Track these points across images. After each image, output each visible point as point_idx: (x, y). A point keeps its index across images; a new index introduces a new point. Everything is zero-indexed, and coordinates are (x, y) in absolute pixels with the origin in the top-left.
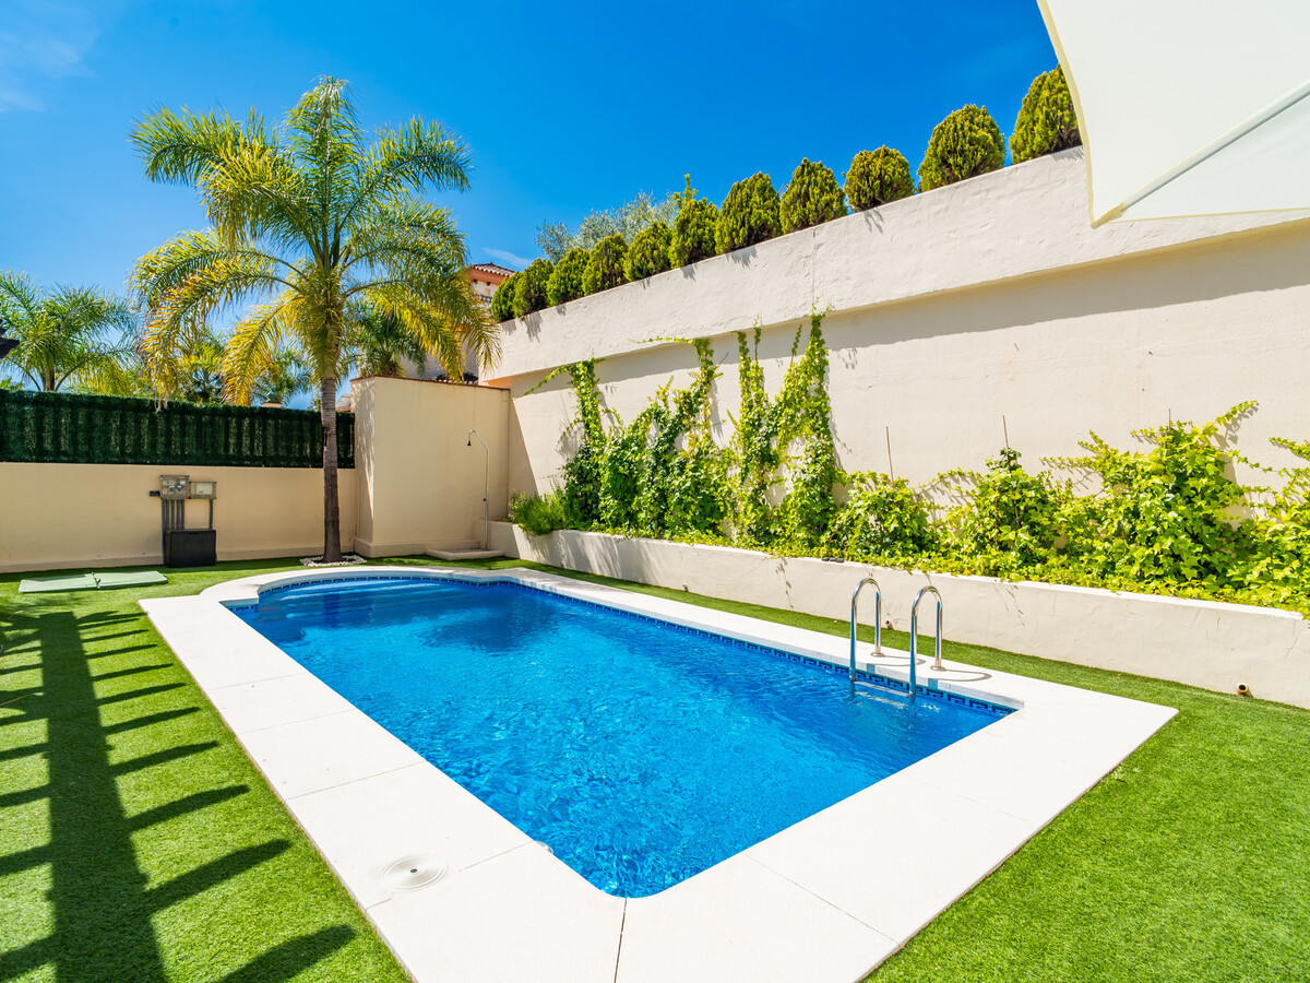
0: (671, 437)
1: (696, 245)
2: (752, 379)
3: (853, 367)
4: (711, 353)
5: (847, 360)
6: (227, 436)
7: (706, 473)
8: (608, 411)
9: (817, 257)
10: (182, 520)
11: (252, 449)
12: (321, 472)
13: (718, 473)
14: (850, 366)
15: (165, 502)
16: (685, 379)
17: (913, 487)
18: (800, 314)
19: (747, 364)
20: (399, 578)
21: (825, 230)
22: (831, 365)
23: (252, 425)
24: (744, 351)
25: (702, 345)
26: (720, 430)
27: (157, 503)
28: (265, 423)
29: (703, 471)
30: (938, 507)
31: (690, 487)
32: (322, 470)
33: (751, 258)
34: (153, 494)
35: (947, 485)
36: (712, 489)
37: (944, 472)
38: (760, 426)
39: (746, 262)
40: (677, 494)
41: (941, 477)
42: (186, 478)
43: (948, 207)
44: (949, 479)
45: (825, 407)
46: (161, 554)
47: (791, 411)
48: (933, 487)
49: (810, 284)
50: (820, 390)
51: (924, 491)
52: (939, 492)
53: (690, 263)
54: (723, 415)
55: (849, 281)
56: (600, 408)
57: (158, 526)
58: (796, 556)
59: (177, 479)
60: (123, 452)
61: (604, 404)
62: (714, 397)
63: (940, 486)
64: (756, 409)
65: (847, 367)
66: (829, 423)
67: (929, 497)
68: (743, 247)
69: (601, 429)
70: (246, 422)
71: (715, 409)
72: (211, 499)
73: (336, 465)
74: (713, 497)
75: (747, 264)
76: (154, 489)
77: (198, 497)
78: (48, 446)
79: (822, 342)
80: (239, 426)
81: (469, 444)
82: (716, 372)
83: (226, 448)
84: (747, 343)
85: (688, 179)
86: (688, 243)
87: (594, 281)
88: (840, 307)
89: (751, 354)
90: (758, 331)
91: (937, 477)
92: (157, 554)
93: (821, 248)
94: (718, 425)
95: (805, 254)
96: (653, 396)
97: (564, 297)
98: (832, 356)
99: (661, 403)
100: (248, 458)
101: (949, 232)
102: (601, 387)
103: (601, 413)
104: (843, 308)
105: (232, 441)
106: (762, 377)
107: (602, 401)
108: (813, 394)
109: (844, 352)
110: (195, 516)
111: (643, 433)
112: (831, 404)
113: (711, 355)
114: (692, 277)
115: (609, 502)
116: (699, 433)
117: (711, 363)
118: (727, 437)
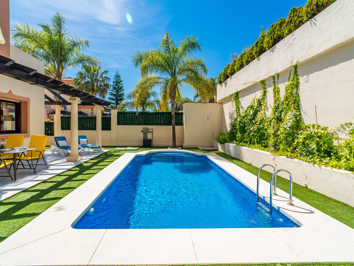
0: (255, 114)
1: (260, 49)
2: (277, 92)
3: (308, 82)
4: (265, 85)
5: (306, 80)
6: (156, 119)
7: (263, 126)
8: (241, 107)
9: (294, 43)
10: (147, 137)
11: (161, 121)
12: (171, 126)
13: (267, 126)
14: (307, 82)
15: (144, 133)
16: (258, 94)
17: (330, 130)
18: (289, 66)
19: (275, 87)
20: (183, 153)
21: (296, 33)
22: (301, 83)
23: (161, 116)
24: (274, 82)
25: (263, 82)
26: (268, 110)
27: (142, 133)
28: (163, 115)
29: (262, 125)
30: (340, 139)
31: (256, 130)
32: (172, 126)
33: (275, 49)
34: (142, 131)
35: (344, 129)
36: (264, 131)
37: (343, 123)
38: (278, 108)
39: (273, 51)
40: (252, 133)
41: (342, 125)
42: (147, 128)
43: (343, 6)
44: (345, 127)
45: (299, 99)
46: (143, 144)
47: (287, 102)
48: (338, 130)
49: (292, 54)
50: (297, 93)
51: (334, 132)
52: (341, 132)
53: (259, 56)
54: (269, 106)
55: (304, 50)
56: (240, 106)
57: (143, 138)
58: (278, 155)
59: (146, 128)
60: (137, 123)
61: (241, 105)
62: (266, 100)
63: (342, 129)
64: (278, 102)
65: (306, 82)
66: (300, 106)
67: (337, 134)
68: (273, 46)
69: (240, 113)
70: (160, 115)
71: (266, 104)
72: (152, 132)
73: (175, 125)
74: (265, 134)
75: (273, 52)
76: (142, 130)
77: (149, 132)
78: (125, 122)
79: (298, 75)
80: (158, 116)
81: (208, 119)
82: (267, 91)
83: (156, 121)
84: (275, 79)
85: (262, 28)
86: (258, 50)
87: (237, 68)
88: (301, 60)
89: (276, 83)
90: (278, 75)
91: (340, 126)
92: (142, 144)
93: (296, 40)
94: (267, 109)
95: (290, 43)
96: (252, 101)
97: (232, 74)
98: (302, 80)
99: (253, 103)
100: (160, 124)
101: (344, 17)
102: (240, 99)
103: (240, 108)
104: (302, 60)
105: (157, 120)
106: (279, 91)
107: (240, 104)
108: (294, 95)
109: (305, 77)
110: (149, 136)
111: (249, 113)
112: (301, 98)
113: (265, 86)
114: (259, 60)
115: (239, 135)
116: (262, 112)
117: (266, 88)
118: (269, 113)
